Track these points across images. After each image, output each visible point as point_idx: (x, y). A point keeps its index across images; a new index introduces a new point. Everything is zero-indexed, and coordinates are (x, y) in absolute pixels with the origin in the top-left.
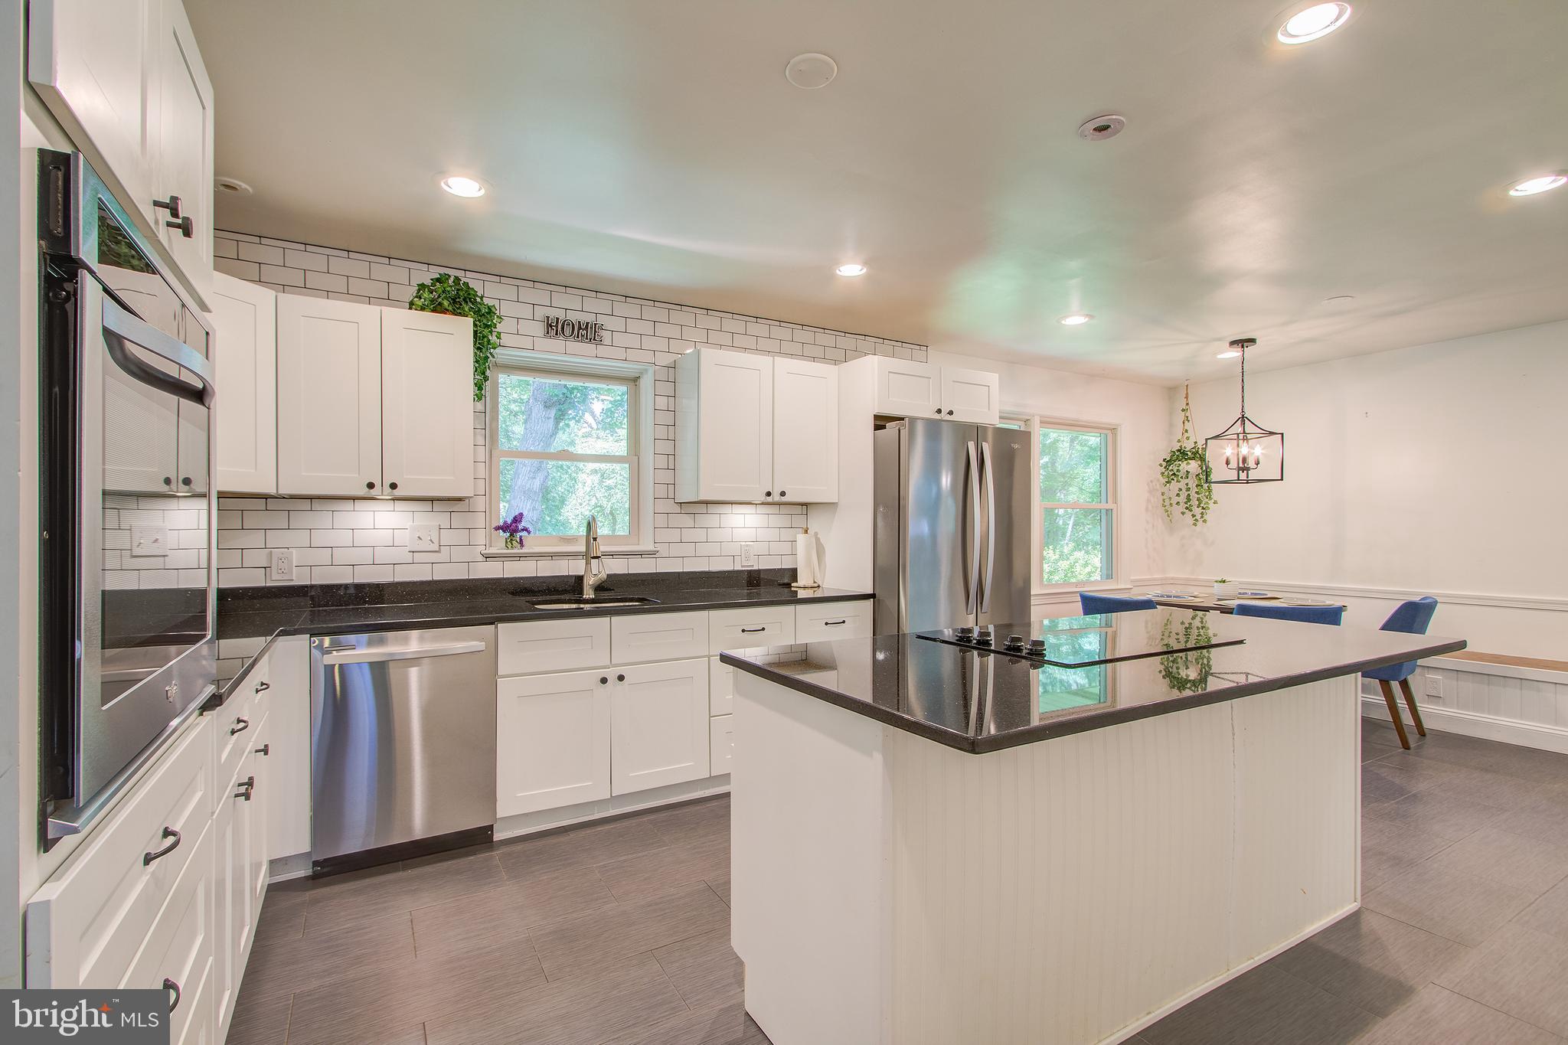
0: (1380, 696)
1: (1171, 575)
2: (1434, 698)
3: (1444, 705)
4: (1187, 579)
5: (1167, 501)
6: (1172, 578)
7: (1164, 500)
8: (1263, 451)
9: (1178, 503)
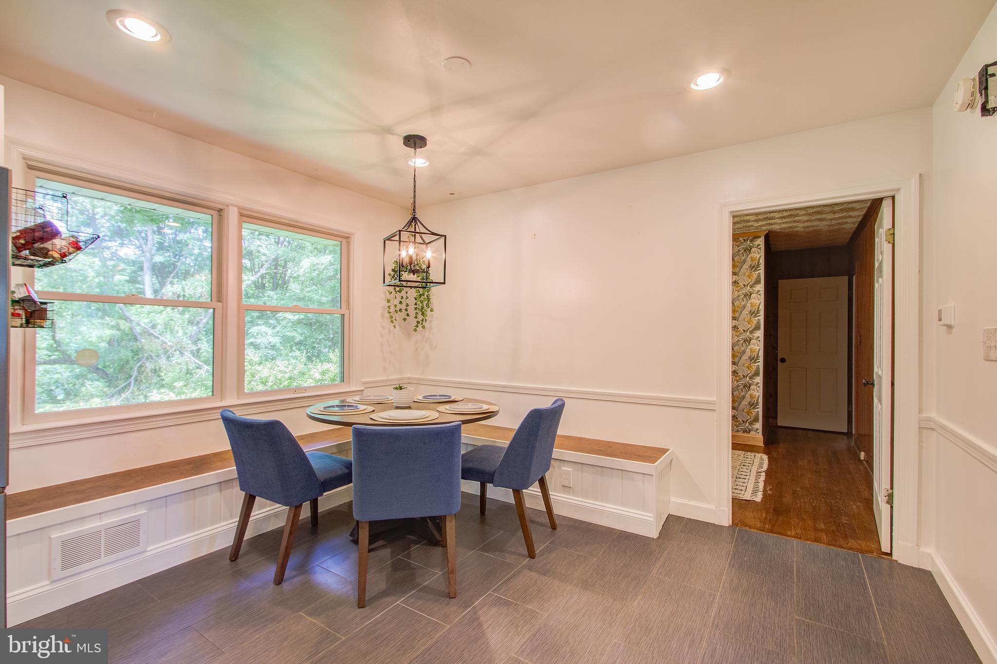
0: (537, 488)
1: (408, 375)
2: (566, 488)
3: (574, 494)
4: (419, 379)
5: (392, 307)
6: (409, 378)
7: (389, 307)
8: (433, 255)
9: (400, 310)
